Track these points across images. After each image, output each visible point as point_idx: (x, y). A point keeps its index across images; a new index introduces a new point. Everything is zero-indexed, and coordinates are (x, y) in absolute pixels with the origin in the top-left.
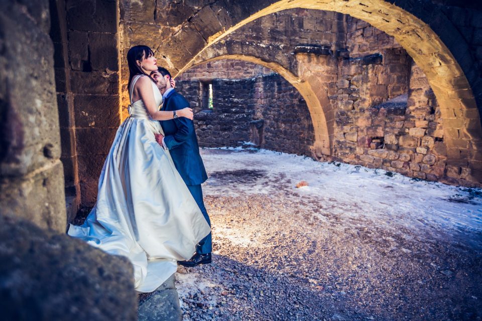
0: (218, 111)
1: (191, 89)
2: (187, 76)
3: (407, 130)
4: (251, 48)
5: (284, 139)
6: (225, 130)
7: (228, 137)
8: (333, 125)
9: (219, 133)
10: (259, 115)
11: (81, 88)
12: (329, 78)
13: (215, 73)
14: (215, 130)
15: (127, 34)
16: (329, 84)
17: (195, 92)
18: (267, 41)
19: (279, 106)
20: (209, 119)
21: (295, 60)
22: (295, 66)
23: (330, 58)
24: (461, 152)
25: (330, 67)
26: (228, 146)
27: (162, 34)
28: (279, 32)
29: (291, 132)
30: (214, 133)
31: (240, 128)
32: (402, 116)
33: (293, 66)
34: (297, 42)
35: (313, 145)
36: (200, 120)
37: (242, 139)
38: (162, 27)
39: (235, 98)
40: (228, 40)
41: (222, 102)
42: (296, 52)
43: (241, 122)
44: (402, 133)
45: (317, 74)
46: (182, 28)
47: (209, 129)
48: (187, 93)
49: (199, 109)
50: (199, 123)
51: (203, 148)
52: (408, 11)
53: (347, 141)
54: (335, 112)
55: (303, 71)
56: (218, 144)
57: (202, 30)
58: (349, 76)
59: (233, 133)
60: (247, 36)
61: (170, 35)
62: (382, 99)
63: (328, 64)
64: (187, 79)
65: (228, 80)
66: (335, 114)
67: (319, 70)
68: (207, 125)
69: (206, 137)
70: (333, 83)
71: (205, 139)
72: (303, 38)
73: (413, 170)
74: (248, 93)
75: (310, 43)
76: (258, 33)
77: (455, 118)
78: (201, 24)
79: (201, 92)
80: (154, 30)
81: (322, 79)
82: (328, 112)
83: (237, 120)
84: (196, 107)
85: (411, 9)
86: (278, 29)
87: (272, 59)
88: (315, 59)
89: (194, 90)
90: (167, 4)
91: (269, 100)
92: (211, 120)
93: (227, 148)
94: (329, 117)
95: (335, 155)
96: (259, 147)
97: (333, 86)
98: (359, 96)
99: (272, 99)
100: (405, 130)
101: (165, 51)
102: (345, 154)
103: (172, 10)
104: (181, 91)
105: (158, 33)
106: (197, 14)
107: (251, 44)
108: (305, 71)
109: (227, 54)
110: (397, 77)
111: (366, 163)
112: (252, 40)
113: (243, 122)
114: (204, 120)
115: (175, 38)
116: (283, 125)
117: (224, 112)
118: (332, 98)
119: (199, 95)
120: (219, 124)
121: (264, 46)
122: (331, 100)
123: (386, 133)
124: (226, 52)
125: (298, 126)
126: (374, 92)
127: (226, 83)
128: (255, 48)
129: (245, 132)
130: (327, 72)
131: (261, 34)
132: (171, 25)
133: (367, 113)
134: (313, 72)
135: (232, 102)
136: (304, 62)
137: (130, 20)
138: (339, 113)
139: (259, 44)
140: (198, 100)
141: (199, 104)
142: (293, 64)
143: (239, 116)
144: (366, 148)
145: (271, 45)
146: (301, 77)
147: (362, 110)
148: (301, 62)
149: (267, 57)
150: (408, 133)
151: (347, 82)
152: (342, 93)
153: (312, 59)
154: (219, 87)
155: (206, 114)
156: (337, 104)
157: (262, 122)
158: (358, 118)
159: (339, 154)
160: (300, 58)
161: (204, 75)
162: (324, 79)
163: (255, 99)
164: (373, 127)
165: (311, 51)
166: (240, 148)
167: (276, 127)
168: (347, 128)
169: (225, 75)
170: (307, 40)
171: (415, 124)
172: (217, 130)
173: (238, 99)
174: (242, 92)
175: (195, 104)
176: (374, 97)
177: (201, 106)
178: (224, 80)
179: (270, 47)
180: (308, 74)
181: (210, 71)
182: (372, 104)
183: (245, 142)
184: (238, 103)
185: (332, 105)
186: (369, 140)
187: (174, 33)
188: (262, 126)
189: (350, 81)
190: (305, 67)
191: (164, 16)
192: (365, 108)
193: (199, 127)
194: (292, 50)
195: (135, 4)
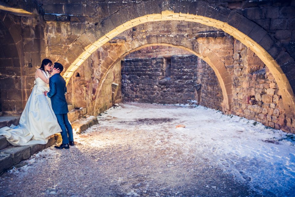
0: (174, 78)
1: (157, 63)
2: (155, 54)
3: (266, 91)
4: (163, 39)
5: (210, 98)
6: (179, 91)
7: (181, 97)
8: (231, 87)
9: (174, 94)
10: (199, 81)
11: (28, 74)
12: (226, 53)
13: (173, 52)
14: (172, 92)
15: (49, 50)
16: (226, 57)
17: (160, 65)
18: (175, 33)
19: (208, 74)
20: (168, 84)
21: (196, 43)
22: (197, 47)
23: (226, 39)
24: (289, 106)
25: (226, 45)
26: (180, 103)
27: (64, 49)
28: (183, 26)
29: (213, 93)
30: (171, 94)
31: (189, 90)
32: (263, 79)
33: (195, 48)
34: (198, 31)
35: (223, 103)
36: (162, 85)
37: (190, 98)
38: (64, 45)
39: (185, 68)
40: (148, 35)
41: (176, 72)
43: (190, 86)
44: (263, 93)
45: (216, 51)
46: (73, 45)
47: (168, 91)
48: (155, 66)
49: (163, 77)
50: (162, 87)
51: (164, 105)
52: (208, 17)
53: (239, 99)
54: (233, 78)
55: (203, 50)
56: (174, 102)
57: (81, 44)
58: (239, 50)
59: (184, 94)
60: (160, 32)
61: (68, 48)
63: (224, 43)
64: (155, 57)
65: (181, 56)
66: (232, 79)
67: (217, 48)
68: (167, 88)
69: (166, 97)
70: (230, 56)
71: (166, 98)
72: (203, 27)
73: (269, 121)
74: (195, 65)
75: (208, 30)
76: (168, 28)
78: (81, 42)
79: (164, 65)
80: (60, 47)
81: (219, 54)
82: (226, 77)
83: (186, 84)
84: (160, 75)
85: (210, 16)
86: (183, 24)
87: (179, 44)
88: (213, 41)
89: (159, 64)
90: (66, 35)
92: (170, 85)
93: (180, 105)
94: (227, 82)
95: (233, 109)
96: (198, 104)
97: (230, 59)
98: (244, 65)
99: (205, 68)
100: (264, 90)
101: (65, 56)
102: (237, 108)
103: (68, 38)
104: (151, 65)
105: (62, 48)
106: (79, 38)
107: (164, 36)
108: (205, 50)
109: (147, 44)
111: (247, 116)
112: (164, 33)
113: (191, 86)
114: (165, 85)
115: (69, 50)
116: (210, 88)
117: (178, 79)
118: (229, 68)
119: (163, 67)
120: (175, 87)
121: (173, 36)
122: (228, 69)
123: (256, 92)
125: (217, 88)
126: (252, 62)
127: (180, 58)
128: (166, 38)
129: (192, 93)
130: (224, 49)
131: (170, 29)
132: (68, 44)
133: (247, 78)
134: (211, 50)
135: (183, 71)
136: (204, 44)
137: (51, 44)
138: (235, 78)
139: (169, 35)
140: (162, 71)
141: (163, 73)
142: (195, 46)
143: (188, 82)
144: (247, 104)
145: (178, 35)
146: (202, 54)
147: (245, 76)
148: (201, 43)
149: (175, 43)
150: (266, 92)
151: (238, 55)
152: (236, 64)
153: (210, 41)
154: (175, 61)
155: (166, 80)
156: (233, 71)
157: (201, 85)
158: (243, 81)
159: (234, 109)
160: (200, 41)
161: (166, 53)
162: (221, 54)
163: (198, 69)
164: (250, 88)
165: (208, 36)
166: (188, 105)
167: (207, 89)
168: (238, 89)
169: (180, 52)
170: (206, 28)
171: (269, 85)
172: (173, 92)
173: (188, 69)
174: (190, 64)
175: (159, 74)
176: (252, 66)
177: (165, 75)
178: (179, 56)
179: (177, 36)
180: (207, 52)
181: (170, 50)
182: (251, 71)
183: (192, 100)
184: (187, 72)
185: (229, 72)
186: (248, 98)
187: (69, 47)
188: (200, 89)
189: (240, 54)
190: (205, 47)
191: (64, 41)
192: (246, 74)
193: (162, 90)
194: (195, 37)
195: (53, 38)
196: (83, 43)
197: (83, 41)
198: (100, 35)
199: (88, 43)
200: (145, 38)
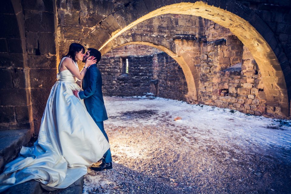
0: (131, 75)
1: (115, 62)
2: (113, 54)
3: (242, 85)
4: (147, 37)
5: (170, 91)
6: (136, 86)
7: (138, 90)
8: (198, 82)
9: (132, 88)
10: (155, 76)
11: (34, 65)
12: (195, 54)
13: (129, 52)
14: (130, 86)
15: (62, 33)
16: (195, 57)
17: (118, 64)
18: (156, 33)
19: (167, 71)
20: (126, 80)
21: (174, 44)
22: (174, 47)
23: (195, 42)
24: (274, 97)
25: (195, 48)
26: (137, 95)
27: (84, 32)
28: (163, 27)
29: (174, 87)
30: (129, 88)
31: (145, 85)
32: (239, 76)
33: (173, 48)
34: (175, 33)
35: (187, 95)
36: (120, 80)
37: (146, 91)
38: (84, 28)
39: (141, 67)
40: (133, 33)
41: (133, 70)
42: (174, 39)
43: (145, 81)
44: (239, 87)
45: (188, 52)
46: (96, 28)
47: (126, 85)
48: (113, 64)
49: (120, 74)
50: (120, 82)
51: (123, 97)
52: (235, 14)
53: (207, 92)
54: (200, 74)
55: (179, 50)
56: (132, 95)
57: (108, 28)
58: (207, 52)
59: (140, 88)
60: (144, 31)
61: (89, 32)
62: (227, 66)
63: (194, 46)
64: (113, 56)
65: (137, 56)
66: (199, 75)
67: (189, 49)
68: (125, 83)
69: (124, 90)
70: (198, 57)
71: (124, 91)
72: (178, 31)
73: (246, 109)
74: (149, 64)
75: (182, 33)
76: (151, 28)
77: (270, 77)
78: (107, 25)
79: (121, 64)
80: (79, 30)
81: (191, 54)
82: (195, 74)
83: (142, 80)
84: (118, 72)
85: (237, 13)
86: (163, 26)
88: (186, 43)
89: (117, 63)
90: (87, 14)
91: (161, 68)
92: (127, 80)
93: (137, 97)
94: (196, 78)
95: (200, 100)
96: (156, 96)
97: (198, 59)
98: (213, 64)
99: (163, 67)
100: (241, 84)
101: (86, 42)
102: (206, 99)
103: (89, 18)
104: (109, 63)
105: (81, 31)
106: (105, 20)
107: (147, 35)
108: (180, 50)
109: (132, 41)
110: (236, 52)
111: (219, 105)
112: (148, 33)
113: (146, 81)
114: (123, 80)
115: (92, 34)
116: (169, 83)
117: (135, 75)
118: (197, 66)
119: (120, 66)
120: (132, 82)
121: (155, 36)
122: (197, 67)
123: (229, 86)
124: (132, 40)
125: (178, 83)
126: (222, 62)
127: (136, 58)
128: (149, 37)
129: (147, 87)
130: (194, 50)
131: (152, 29)
132: (89, 27)
133: (218, 75)
134: (185, 50)
135: (139, 69)
136: (179, 45)
137: (64, 24)
138: (202, 75)
139: (151, 35)
140: (120, 69)
141: (120, 71)
142: (172, 46)
143: (144, 78)
144: (218, 96)
145: (159, 35)
146: (178, 54)
147: (215, 73)
148: (177, 44)
149: (156, 42)
150: (243, 86)
151: (206, 56)
152: (203, 63)
153: (184, 43)
154: (132, 60)
155: (124, 77)
156: (200, 69)
157: (157, 81)
158: (213, 77)
159: (203, 100)
160: (177, 42)
161: (123, 54)
162: (192, 54)
163: (153, 67)
164: (222, 83)
165: (183, 38)
166: (145, 97)
167: (165, 84)
168: (206, 84)
169: (135, 53)
170: (181, 32)
171: (246, 81)
172: (131, 86)
173: (143, 67)
174: (145, 63)
175: (118, 71)
176: (222, 65)
177: (121, 72)
178: (135, 56)
179: (159, 36)
180: (182, 52)
181: (126, 51)
182: (221, 69)
183: (148, 93)
184: (143, 70)
185: (197, 70)
186: (219, 91)
187: (91, 31)
188: (157, 83)
189: (208, 55)
190: (180, 48)
191: (85, 21)
192: (217, 72)
193: (120, 84)
194: (172, 38)
195: (67, 15)
196: (110, 27)
197: (110, 25)
198: (131, 19)
199: (116, 27)
200: (131, 35)
